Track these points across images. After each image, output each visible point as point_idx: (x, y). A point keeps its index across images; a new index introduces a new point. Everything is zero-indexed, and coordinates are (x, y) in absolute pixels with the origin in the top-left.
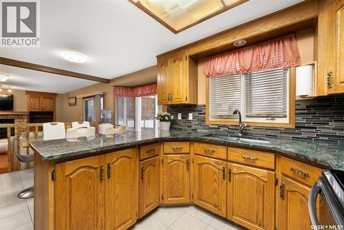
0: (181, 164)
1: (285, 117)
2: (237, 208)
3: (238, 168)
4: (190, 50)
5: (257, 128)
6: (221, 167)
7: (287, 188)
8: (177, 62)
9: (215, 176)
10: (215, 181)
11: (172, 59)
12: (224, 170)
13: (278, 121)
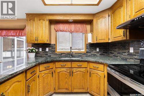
0: (49, 75)
1: (83, 49)
2: (75, 86)
3: (75, 70)
4: (49, 17)
5: (76, 53)
6: (69, 71)
7: (91, 73)
8: (41, 21)
9: (66, 76)
10: (66, 78)
11: (38, 18)
12: (70, 72)
13: (82, 51)
